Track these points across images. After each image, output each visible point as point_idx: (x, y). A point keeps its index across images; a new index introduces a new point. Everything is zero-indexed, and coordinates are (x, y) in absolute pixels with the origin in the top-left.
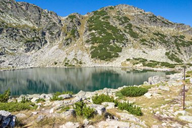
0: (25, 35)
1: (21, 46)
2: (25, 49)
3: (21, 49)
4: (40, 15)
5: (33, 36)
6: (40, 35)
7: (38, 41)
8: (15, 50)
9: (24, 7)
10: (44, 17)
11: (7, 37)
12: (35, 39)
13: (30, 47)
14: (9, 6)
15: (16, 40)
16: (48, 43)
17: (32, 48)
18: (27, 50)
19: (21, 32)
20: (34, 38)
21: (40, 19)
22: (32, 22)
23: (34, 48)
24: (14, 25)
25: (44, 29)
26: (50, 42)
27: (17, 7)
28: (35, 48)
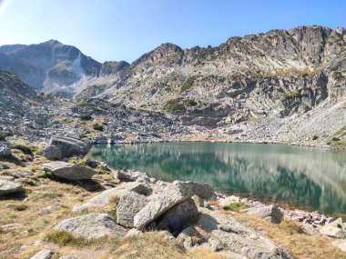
0: (287, 86)
1: (275, 108)
2: (281, 112)
3: (275, 111)
4: (324, 43)
5: (299, 88)
6: (314, 83)
7: (307, 96)
8: (264, 113)
9: (296, 37)
10: (331, 44)
11: (258, 93)
12: (302, 93)
13: (291, 108)
14: (274, 42)
15: (270, 97)
16: (329, 98)
17: (294, 109)
18: (284, 114)
19: (281, 82)
20: (300, 91)
21: (322, 50)
22: (305, 61)
23: (296, 110)
24: (274, 72)
25: (325, 70)
26: (333, 96)
27: (284, 40)
28: (299, 110)
